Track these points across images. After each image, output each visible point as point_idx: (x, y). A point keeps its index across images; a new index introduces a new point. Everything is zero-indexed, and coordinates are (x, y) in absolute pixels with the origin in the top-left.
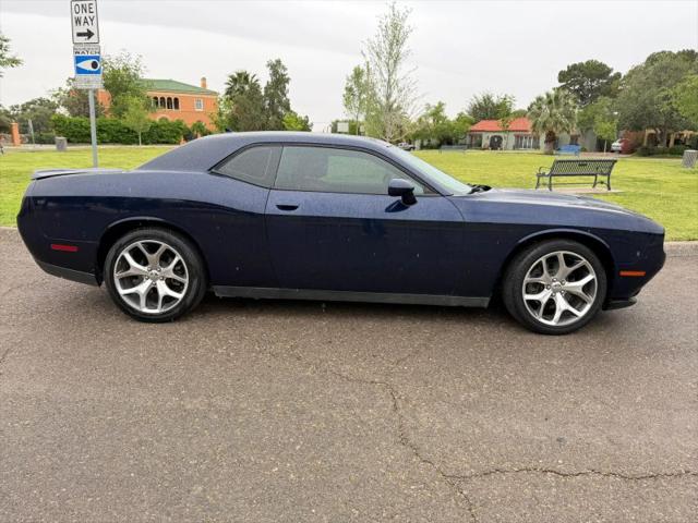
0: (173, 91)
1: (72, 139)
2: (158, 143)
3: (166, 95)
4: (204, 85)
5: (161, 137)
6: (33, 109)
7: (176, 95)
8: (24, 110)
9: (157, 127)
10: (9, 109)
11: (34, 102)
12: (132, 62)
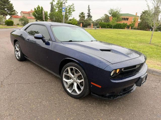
0: (128, 16)
1: (102, 27)
2: (120, 28)
3: (125, 17)
4: (136, 14)
5: (121, 27)
6: (98, 21)
7: (128, 17)
8: (96, 21)
9: (121, 25)
10: (94, 21)
11: (98, 19)
12: (119, 10)
